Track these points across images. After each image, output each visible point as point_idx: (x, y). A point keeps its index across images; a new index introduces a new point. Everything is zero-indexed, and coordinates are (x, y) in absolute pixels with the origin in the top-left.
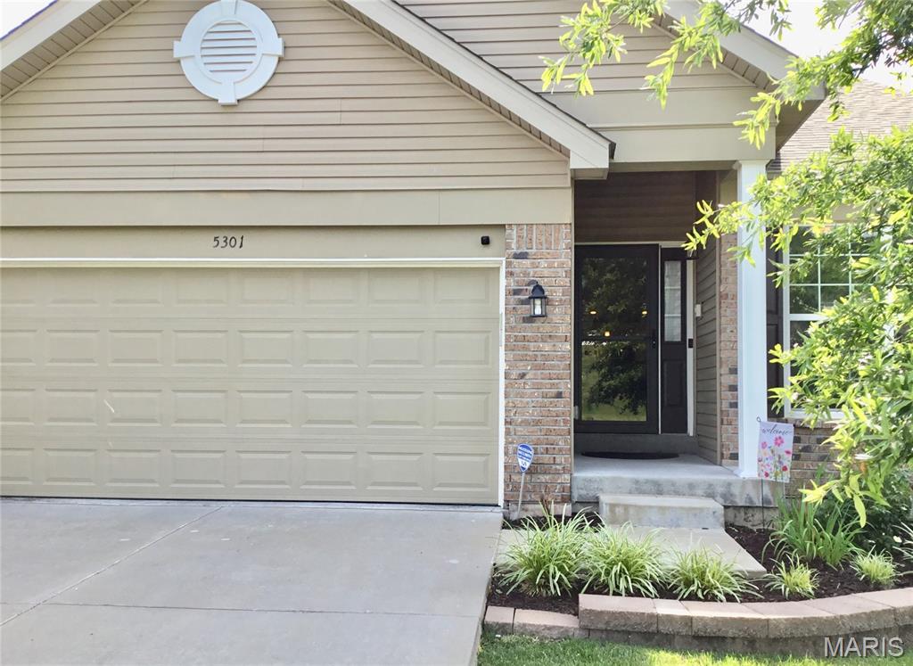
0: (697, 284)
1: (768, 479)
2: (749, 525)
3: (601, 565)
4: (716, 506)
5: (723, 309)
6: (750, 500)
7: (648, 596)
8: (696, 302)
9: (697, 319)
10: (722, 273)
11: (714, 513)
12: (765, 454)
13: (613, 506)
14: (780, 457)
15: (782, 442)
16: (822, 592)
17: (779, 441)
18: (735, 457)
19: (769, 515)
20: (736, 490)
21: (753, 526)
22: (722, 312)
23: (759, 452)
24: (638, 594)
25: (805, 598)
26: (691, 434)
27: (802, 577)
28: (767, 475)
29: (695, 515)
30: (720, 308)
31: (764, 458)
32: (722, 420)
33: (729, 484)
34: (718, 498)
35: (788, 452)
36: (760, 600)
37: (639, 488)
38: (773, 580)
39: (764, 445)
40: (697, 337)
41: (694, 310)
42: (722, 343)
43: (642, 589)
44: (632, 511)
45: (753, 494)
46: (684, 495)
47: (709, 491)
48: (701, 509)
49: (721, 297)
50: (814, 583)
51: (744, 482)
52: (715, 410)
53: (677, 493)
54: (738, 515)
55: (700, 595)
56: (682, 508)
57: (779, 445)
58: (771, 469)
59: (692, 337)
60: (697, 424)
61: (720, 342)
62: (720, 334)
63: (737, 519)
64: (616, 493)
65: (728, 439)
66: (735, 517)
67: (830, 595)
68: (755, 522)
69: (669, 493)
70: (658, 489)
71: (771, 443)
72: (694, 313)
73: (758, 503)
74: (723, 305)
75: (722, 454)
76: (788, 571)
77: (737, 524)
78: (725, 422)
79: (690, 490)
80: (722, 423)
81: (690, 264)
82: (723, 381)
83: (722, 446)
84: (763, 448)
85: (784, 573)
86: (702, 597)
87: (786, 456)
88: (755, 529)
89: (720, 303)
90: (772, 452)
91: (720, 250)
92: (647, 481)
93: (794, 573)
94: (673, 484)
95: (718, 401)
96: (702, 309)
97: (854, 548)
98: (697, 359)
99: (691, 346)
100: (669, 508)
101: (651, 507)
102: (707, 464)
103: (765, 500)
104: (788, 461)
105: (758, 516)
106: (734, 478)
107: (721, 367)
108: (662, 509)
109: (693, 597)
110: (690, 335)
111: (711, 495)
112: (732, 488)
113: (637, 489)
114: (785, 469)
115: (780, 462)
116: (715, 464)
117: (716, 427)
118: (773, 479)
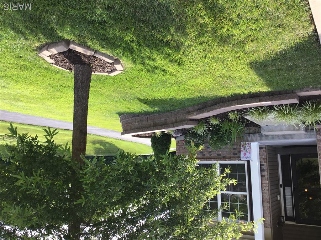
0: (280, 207)
1: (248, 143)
2: (254, 128)
3: (293, 113)
4: (264, 133)
5: (268, 198)
6: (254, 136)
7: (276, 105)
8: (280, 200)
9: (279, 194)
10: (269, 210)
11: (264, 131)
12: (249, 150)
13: (299, 130)
14: (244, 149)
15: (244, 154)
16: (227, 113)
17: (245, 154)
18: (261, 148)
19: (248, 131)
20: (259, 138)
21: (253, 128)
22: (268, 196)
23: (251, 151)
24: (279, 106)
25: (231, 111)
26: (279, 154)
27: (232, 116)
28: (248, 144)
29: (270, 129)
30: (269, 198)
31: (249, 149)
32: (266, 160)
33: (261, 140)
34: (264, 135)
35: (242, 151)
36: (243, 109)
37: (291, 136)
38: (240, 115)
39: (250, 153)
40: (279, 188)
41: (280, 198)
42: (268, 185)
43: (278, 107)
44: (292, 129)
45: (253, 137)
46: (275, 135)
47: (267, 137)
48: (268, 132)
49: (269, 202)
50: (229, 115)
51: (256, 141)
52: (269, 163)
53: (278, 136)
54: (258, 131)
55: (260, 108)
56: (275, 131)
57: (245, 153)
58: (247, 146)
59: (281, 188)
60: (277, 158)
61: (268, 186)
62: (269, 189)
63: (258, 129)
64: (300, 134)
65: (264, 154)
66: (258, 130)
67: (224, 113)
68: (252, 129)
69: (281, 135)
70: (284, 136)
71: (247, 154)
72: (280, 197)
73: (251, 135)
74: (268, 199)
75: (266, 149)
76: (236, 118)
77: (258, 128)
78: (265, 159)
79: (273, 137)
80: (266, 159)
81: (283, 214)
82: (267, 173)
83: (266, 151)
84: (250, 152)
85: (237, 117)
86: (259, 108)
87: (242, 150)
88: (252, 127)
89: (269, 200)
90: (247, 151)
91: (270, 218)
92: (288, 139)
93: (234, 117)
94: (279, 139)
95: (268, 166)
96: (277, 198)
97: (221, 125)
98: (278, 180)
99: (281, 185)
100: (279, 131)
101: (285, 131)
102: (271, 145)
103: (249, 136)
104: (242, 149)
105: (251, 131)
106: (259, 142)
107: (268, 178)
108: (281, 130)
109: (262, 107)
110: (281, 189)
111: (266, 136)
112: (260, 139)
113: (292, 136)
114: (243, 146)
115: (244, 148)
116: (268, 145)
117: (268, 158)
118: (246, 143)
